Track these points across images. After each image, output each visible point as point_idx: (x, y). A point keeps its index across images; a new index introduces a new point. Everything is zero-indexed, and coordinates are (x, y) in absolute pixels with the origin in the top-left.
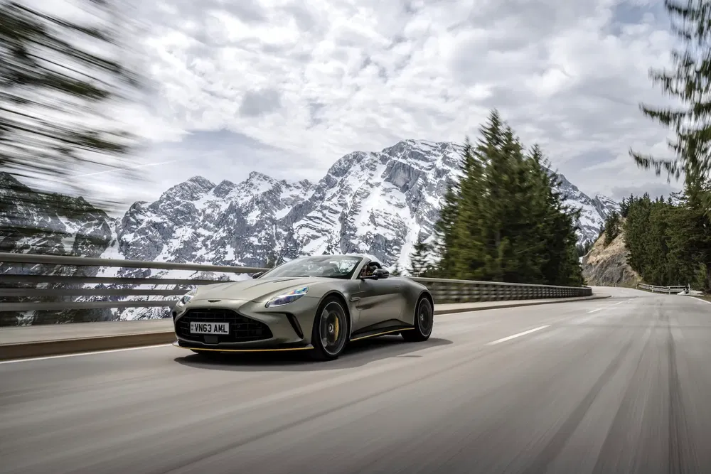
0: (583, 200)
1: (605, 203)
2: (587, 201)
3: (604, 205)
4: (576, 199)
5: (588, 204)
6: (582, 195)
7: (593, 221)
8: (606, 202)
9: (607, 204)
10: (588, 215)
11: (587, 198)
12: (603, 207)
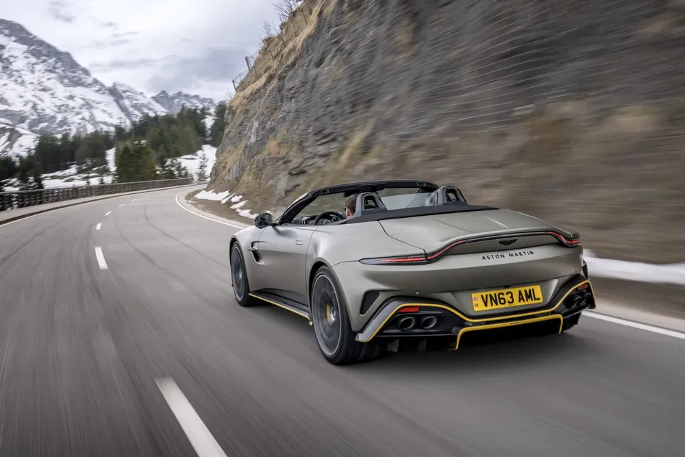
0: (97, 88)
1: (124, 92)
2: (102, 89)
3: (124, 95)
4: (88, 86)
5: (104, 93)
6: (96, 82)
7: (110, 115)
8: (127, 91)
9: (128, 94)
10: (105, 108)
11: (102, 85)
12: (122, 98)
